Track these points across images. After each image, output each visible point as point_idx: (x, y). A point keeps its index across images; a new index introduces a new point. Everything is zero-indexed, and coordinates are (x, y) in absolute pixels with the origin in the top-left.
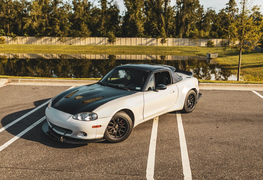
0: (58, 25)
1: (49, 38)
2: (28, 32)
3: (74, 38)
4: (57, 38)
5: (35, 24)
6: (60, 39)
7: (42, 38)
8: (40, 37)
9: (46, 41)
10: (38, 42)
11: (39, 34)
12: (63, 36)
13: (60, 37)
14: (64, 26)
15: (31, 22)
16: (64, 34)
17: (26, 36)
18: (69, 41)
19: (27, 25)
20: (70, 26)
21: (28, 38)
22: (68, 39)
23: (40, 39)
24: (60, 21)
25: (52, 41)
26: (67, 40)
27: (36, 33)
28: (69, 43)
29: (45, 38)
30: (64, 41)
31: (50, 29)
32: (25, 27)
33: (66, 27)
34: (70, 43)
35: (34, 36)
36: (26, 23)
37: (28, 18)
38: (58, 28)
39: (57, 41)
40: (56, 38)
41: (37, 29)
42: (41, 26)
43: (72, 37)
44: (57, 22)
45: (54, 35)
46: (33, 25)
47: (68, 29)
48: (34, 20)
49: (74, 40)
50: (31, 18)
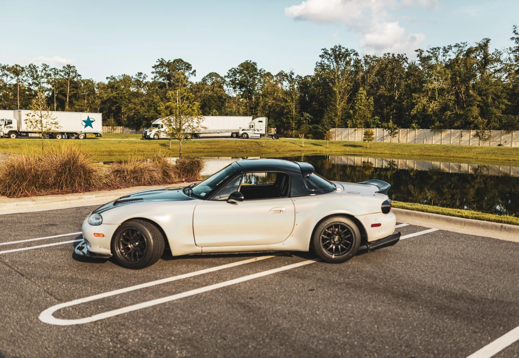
0: (478, 106)
1: (457, 132)
2: (419, 119)
3: (509, 133)
4: (473, 132)
5: (434, 106)
6: (477, 135)
7: (444, 131)
8: (440, 129)
9: (451, 138)
10: (435, 139)
11: (437, 124)
12: (484, 129)
13: (479, 131)
14: (491, 108)
15: (427, 101)
16: (488, 123)
17: (414, 128)
18: (497, 139)
19: (419, 107)
20: (504, 107)
21: (418, 132)
22: (497, 135)
23: (440, 134)
24: (482, 99)
25: (463, 138)
26: (495, 136)
27: (433, 123)
28: (498, 141)
29: (448, 131)
30: (487, 137)
31: (460, 114)
32: (414, 112)
33: (493, 109)
34: (499, 143)
35: (430, 129)
36: (416, 105)
37: (422, 94)
38: (476, 111)
39: (472, 138)
40: (470, 133)
41: (437, 115)
42: (444, 108)
43: (504, 130)
44: (475, 99)
45: (466, 125)
46: (429, 107)
47: (499, 114)
48: (432, 98)
49: (509, 137)
50: (428, 94)
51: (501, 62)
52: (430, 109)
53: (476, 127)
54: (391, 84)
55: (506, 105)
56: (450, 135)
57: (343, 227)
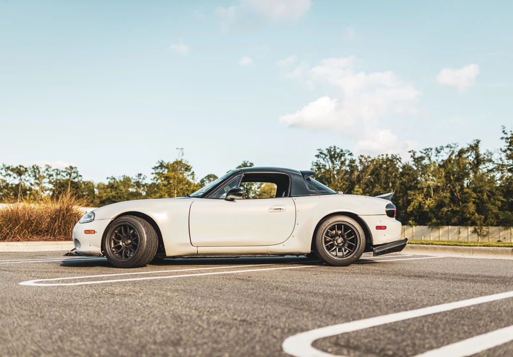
0: (474, 203)
1: (455, 229)
2: (415, 216)
3: (507, 229)
4: (471, 229)
5: (430, 203)
6: (475, 231)
7: (442, 228)
8: (438, 225)
9: (449, 235)
10: (433, 236)
11: (434, 220)
12: (481, 225)
13: (477, 227)
14: (487, 205)
15: (423, 198)
16: (486, 219)
17: (411, 225)
18: (496, 235)
19: (415, 203)
20: (499, 203)
21: (415, 229)
22: (495, 231)
23: (438, 230)
24: (477, 195)
25: (461, 235)
26: (493, 233)
27: (430, 219)
28: (497, 238)
29: (446, 228)
30: (485, 233)
31: (456, 210)
32: (410, 209)
33: (489, 205)
34: (498, 239)
35: (426, 225)
36: (412, 201)
37: (417, 192)
38: (472, 207)
39: (471, 235)
40: (468, 229)
41: (433, 212)
42: (440, 205)
43: (502, 226)
44: (470, 196)
45: (463, 222)
46: (425, 203)
47: (495, 211)
48: (428, 195)
49: (508, 233)
50: (423, 192)
51: (493, 162)
52: (426, 206)
53: (473, 224)
54: (387, 183)
55: (502, 201)
56: (448, 232)
57: (347, 227)
